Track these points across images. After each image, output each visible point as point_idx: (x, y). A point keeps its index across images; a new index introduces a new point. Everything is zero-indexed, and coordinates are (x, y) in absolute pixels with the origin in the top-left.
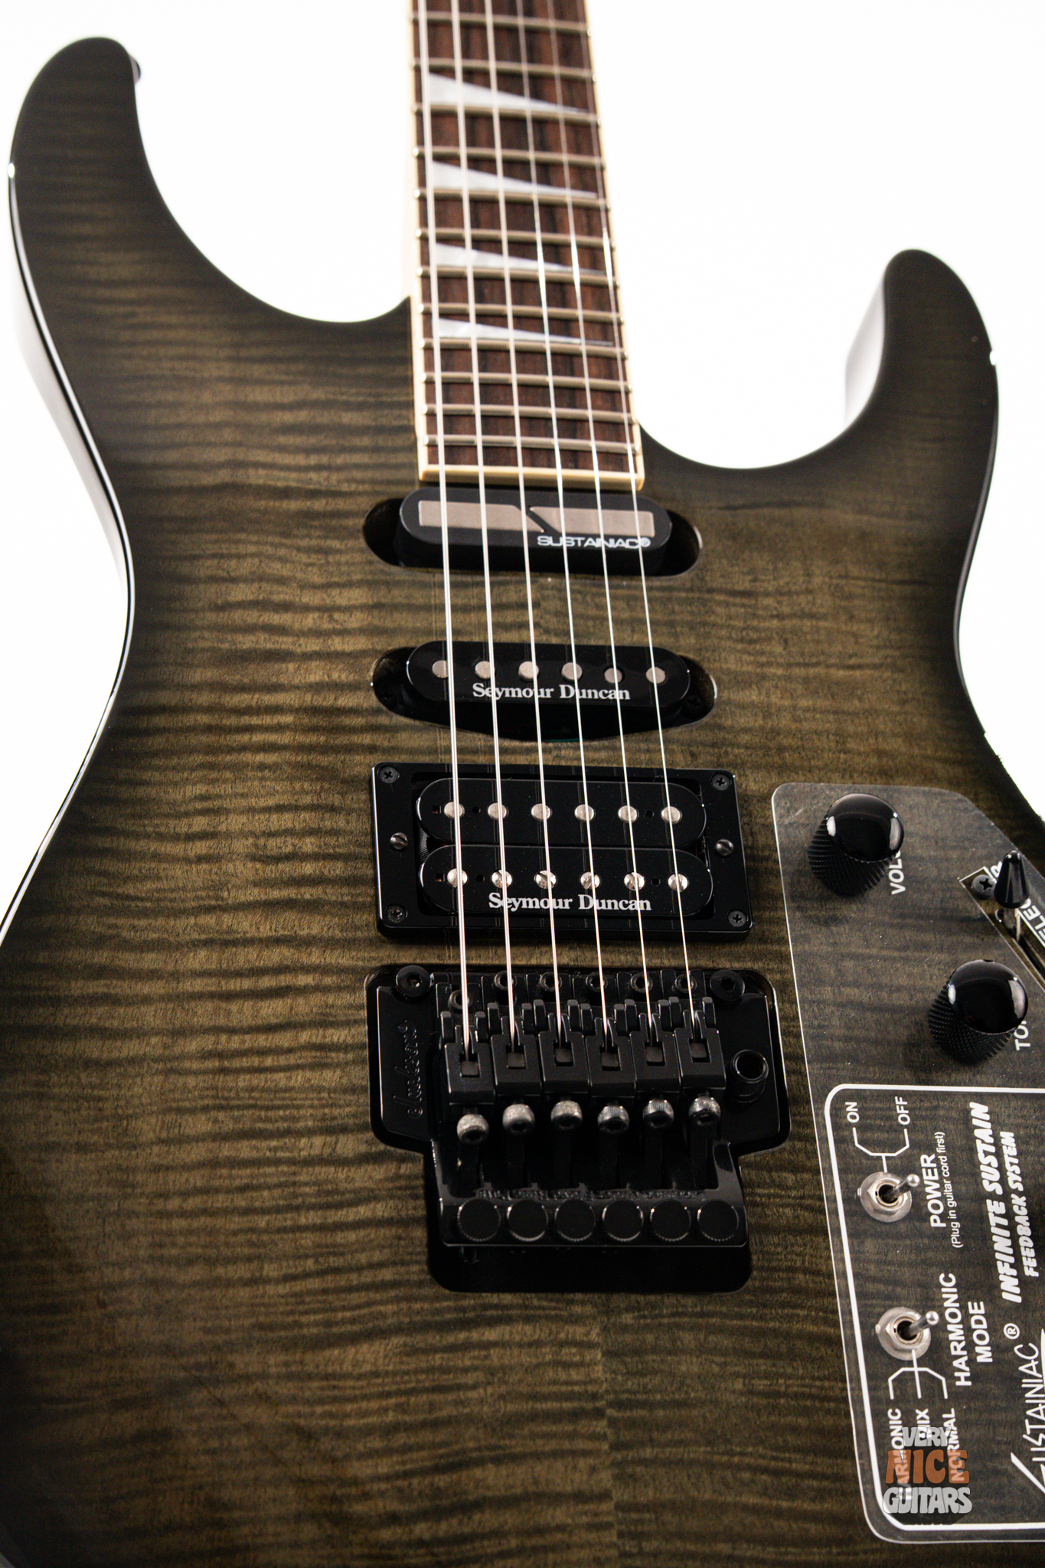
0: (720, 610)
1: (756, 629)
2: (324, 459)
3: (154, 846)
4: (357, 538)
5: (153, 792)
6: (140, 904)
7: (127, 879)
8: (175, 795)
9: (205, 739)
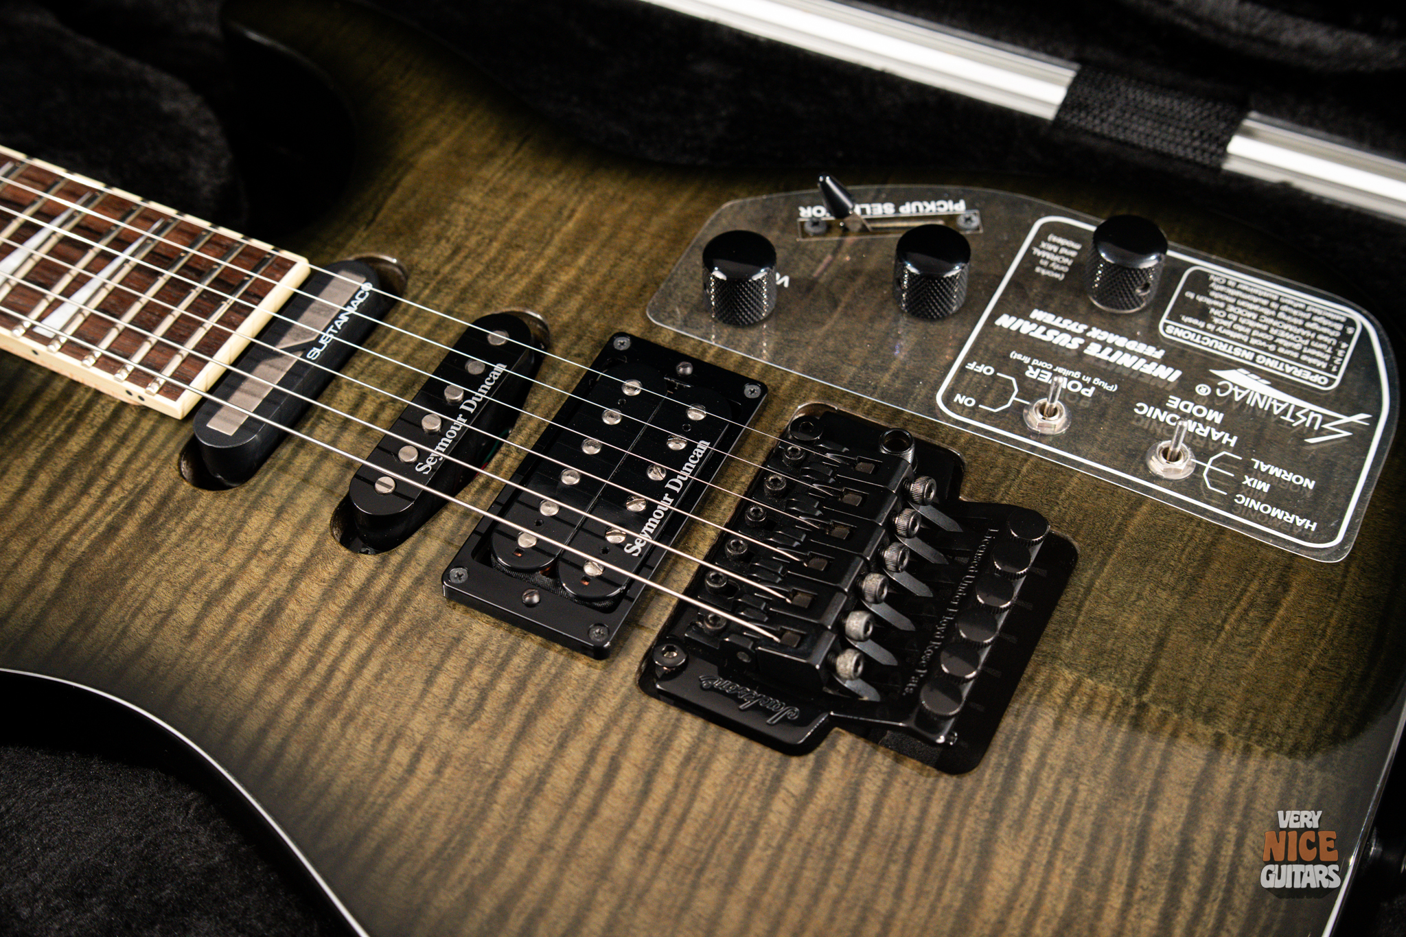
0: (459, 274)
1: (494, 260)
2: (102, 483)
3: (400, 804)
4: (200, 496)
5: (343, 779)
6: (453, 845)
7: (420, 843)
8: (358, 762)
9: (318, 710)
